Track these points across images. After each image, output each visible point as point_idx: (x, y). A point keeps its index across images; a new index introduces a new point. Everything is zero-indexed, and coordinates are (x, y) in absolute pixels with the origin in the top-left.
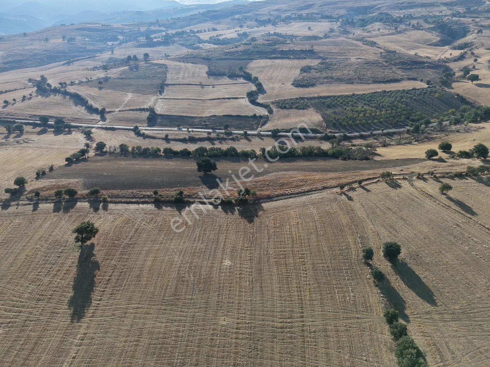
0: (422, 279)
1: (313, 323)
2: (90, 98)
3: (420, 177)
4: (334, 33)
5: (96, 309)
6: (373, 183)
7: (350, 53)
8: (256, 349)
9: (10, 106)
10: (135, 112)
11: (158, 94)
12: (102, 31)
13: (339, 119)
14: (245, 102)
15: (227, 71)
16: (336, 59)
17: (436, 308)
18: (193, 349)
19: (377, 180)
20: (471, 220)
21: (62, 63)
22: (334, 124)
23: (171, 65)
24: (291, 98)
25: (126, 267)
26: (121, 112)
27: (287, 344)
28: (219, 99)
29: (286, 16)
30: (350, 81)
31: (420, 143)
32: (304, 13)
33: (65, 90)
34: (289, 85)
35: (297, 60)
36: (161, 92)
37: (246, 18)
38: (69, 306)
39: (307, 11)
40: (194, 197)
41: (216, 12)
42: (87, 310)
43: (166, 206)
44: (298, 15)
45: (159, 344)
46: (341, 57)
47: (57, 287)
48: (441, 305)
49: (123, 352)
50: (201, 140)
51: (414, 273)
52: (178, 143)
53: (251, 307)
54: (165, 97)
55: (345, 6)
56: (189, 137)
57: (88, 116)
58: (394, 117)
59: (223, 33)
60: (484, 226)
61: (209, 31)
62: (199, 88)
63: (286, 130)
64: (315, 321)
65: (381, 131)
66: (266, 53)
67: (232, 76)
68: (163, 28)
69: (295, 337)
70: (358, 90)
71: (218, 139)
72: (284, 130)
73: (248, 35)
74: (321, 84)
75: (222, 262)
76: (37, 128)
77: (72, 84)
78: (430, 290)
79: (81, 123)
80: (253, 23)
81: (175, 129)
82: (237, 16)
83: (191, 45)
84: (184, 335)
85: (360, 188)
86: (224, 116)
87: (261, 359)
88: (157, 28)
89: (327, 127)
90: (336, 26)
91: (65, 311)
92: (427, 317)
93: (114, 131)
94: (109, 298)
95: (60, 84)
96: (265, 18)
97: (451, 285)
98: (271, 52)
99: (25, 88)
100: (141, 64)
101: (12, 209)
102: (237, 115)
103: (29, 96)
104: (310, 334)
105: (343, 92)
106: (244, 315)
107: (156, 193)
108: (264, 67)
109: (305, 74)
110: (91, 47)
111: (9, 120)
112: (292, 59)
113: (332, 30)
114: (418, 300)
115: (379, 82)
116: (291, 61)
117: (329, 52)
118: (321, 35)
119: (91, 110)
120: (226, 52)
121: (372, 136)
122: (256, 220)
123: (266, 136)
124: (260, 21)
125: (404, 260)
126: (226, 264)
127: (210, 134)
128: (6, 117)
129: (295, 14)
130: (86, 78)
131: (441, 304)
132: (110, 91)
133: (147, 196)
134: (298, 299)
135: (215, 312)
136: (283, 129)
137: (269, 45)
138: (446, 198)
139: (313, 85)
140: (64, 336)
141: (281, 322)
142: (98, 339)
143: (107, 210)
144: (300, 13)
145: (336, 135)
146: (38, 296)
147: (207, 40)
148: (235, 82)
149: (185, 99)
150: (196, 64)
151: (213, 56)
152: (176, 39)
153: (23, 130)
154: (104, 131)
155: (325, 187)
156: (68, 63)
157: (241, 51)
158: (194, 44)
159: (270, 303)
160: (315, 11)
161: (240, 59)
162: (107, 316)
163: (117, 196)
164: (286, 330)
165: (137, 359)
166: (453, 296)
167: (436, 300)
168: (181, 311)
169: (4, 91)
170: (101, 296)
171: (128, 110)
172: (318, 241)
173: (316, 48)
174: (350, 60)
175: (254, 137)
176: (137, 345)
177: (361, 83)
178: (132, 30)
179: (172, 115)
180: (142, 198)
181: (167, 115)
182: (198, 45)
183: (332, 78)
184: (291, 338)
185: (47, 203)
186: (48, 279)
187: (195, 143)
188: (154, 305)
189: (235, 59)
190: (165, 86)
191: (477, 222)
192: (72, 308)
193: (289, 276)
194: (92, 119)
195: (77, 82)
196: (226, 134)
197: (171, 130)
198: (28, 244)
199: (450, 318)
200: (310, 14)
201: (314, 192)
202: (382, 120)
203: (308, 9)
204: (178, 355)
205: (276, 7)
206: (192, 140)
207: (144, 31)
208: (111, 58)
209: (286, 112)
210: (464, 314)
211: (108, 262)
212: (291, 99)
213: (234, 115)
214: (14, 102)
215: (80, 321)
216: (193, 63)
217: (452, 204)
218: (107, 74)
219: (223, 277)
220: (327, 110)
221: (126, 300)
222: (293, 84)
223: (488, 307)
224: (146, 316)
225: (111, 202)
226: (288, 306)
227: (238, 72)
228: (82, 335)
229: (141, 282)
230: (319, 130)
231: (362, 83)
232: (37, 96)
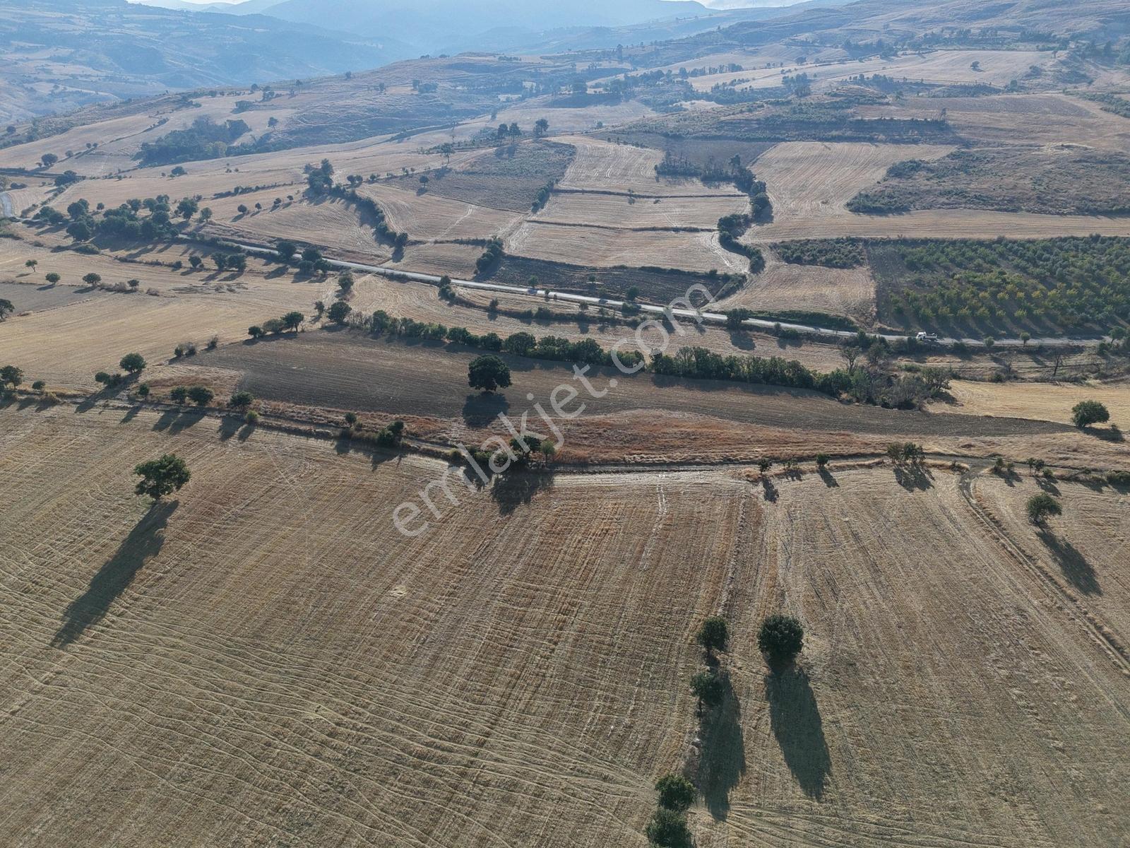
0: (824, 723)
1: (496, 764)
2: (392, 211)
3: (1005, 469)
4: (1040, 80)
5: (102, 631)
6: (862, 466)
7: (1048, 131)
8: (342, 787)
9: (247, 219)
10: (462, 247)
11: (529, 212)
12: (497, 70)
13: (916, 299)
14: (711, 240)
15: (702, 166)
16: (1002, 145)
17: (816, 803)
18: (220, 753)
19: (877, 460)
20: (1070, 604)
21: (389, 136)
22: (900, 311)
23: (585, 148)
24: (823, 237)
25: (205, 560)
26: (437, 245)
27: (409, 795)
28: (654, 229)
29: (926, 35)
30: (1011, 205)
31: (1105, 383)
32: (975, 27)
33: (354, 192)
34: (838, 208)
35: (893, 146)
36: (536, 207)
37: (824, 41)
38: (66, 614)
39: (983, 24)
40: (423, 438)
41: (756, 27)
42: (89, 628)
43: (357, 451)
44: (960, 32)
45: (167, 727)
46: (1017, 142)
47: (67, 574)
48: (832, 801)
49: (98, 724)
50: (563, 319)
51: (814, 704)
52: (512, 320)
53: (387, 697)
54: (541, 220)
55: (1102, 8)
56: (540, 309)
57: (372, 247)
58: (1080, 309)
59: (750, 77)
60: (1099, 628)
61: (721, 72)
62: (624, 202)
63: (770, 314)
64: (503, 761)
65: (1022, 342)
66: (816, 125)
67: (711, 178)
68: (626, 65)
69: (436, 783)
70: (1019, 229)
71: (602, 320)
72: (763, 315)
73: (810, 81)
74: (924, 208)
75: (389, 588)
76: (273, 264)
77: (373, 179)
78: (827, 758)
79: (353, 260)
80: (840, 51)
81: (523, 290)
82: (802, 37)
83: (666, 103)
84: (221, 721)
85: (817, 475)
86: (643, 268)
87: (337, 811)
88: (615, 64)
89: (879, 316)
90: (1049, 61)
91: (55, 620)
92: (778, 819)
93: (405, 283)
94: (138, 615)
95: (350, 178)
96: (873, 40)
97: (893, 757)
98: (830, 123)
99: (291, 185)
100: (524, 144)
101: (92, 414)
102: (672, 270)
103: (288, 201)
104: (474, 786)
105: (972, 233)
106: (361, 710)
107: (350, 419)
108: (798, 160)
109: (894, 182)
110: (464, 105)
111: (230, 244)
112: (881, 141)
113: (1035, 72)
114: (782, 773)
115: (1095, 212)
116: (876, 146)
117: (989, 128)
118: (999, 84)
119: (384, 235)
120: (722, 122)
121: (989, 352)
122: (521, 511)
123: (713, 325)
124: (857, 47)
125: (811, 667)
126: (395, 593)
127: (586, 308)
128: (230, 238)
129: (952, 29)
130: (404, 169)
131: (836, 796)
132: (438, 199)
133: (335, 423)
134: (498, 702)
135: (310, 689)
136: (763, 312)
137: (834, 106)
138: (1038, 534)
139: (901, 210)
140: (24, 669)
141: (427, 745)
142: (72, 689)
143: (244, 441)
144: (965, 27)
145: (888, 338)
146: (30, 584)
147: (707, 93)
148: (712, 191)
149: (581, 225)
150: (642, 146)
151: (690, 130)
152: (637, 89)
153: (244, 266)
154: (386, 281)
155: (729, 460)
156: (400, 138)
157: (757, 120)
158: (672, 103)
159: (431, 696)
160: (1009, 22)
161: (749, 140)
162: (112, 649)
163: (279, 416)
164: (427, 764)
165: (111, 745)
166: (879, 787)
167: (828, 784)
168: (246, 672)
169: (254, 188)
170: (127, 608)
171: (452, 242)
172: (626, 581)
173: (954, 117)
174: (1039, 150)
175: (686, 323)
176: (128, 719)
177: (1041, 212)
178: (560, 69)
179: (533, 259)
180: (322, 425)
181: (523, 258)
182: (683, 102)
183: (962, 194)
184: (427, 782)
185: (155, 411)
186: (64, 556)
187: (548, 325)
188: (206, 647)
189: (738, 139)
190: (551, 194)
191: (1086, 613)
192: (68, 619)
193: (512, 646)
194: (375, 256)
195: (384, 176)
196: (624, 310)
197: (512, 292)
198: (74, 484)
199: (837, 837)
200: (991, 28)
201: (695, 467)
202: (1038, 312)
203: (994, 16)
204: (186, 759)
205: (909, 13)
206: (544, 317)
207: (583, 70)
208: (487, 128)
209: (796, 269)
210: (882, 839)
211: (181, 542)
212: (825, 240)
213: (665, 270)
214: (256, 210)
215: (64, 648)
216: (637, 145)
217: (1043, 552)
218: (449, 162)
219: (371, 620)
220: (902, 276)
221: (165, 626)
222: (848, 205)
223: (962, 837)
224: (179, 665)
225: (262, 426)
226: (467, 713)
227: (729, 171)
228: (51, 675)
229: (214, 597)
230: (853, 323)
231: (1045, 212)
232: (301, 201)
